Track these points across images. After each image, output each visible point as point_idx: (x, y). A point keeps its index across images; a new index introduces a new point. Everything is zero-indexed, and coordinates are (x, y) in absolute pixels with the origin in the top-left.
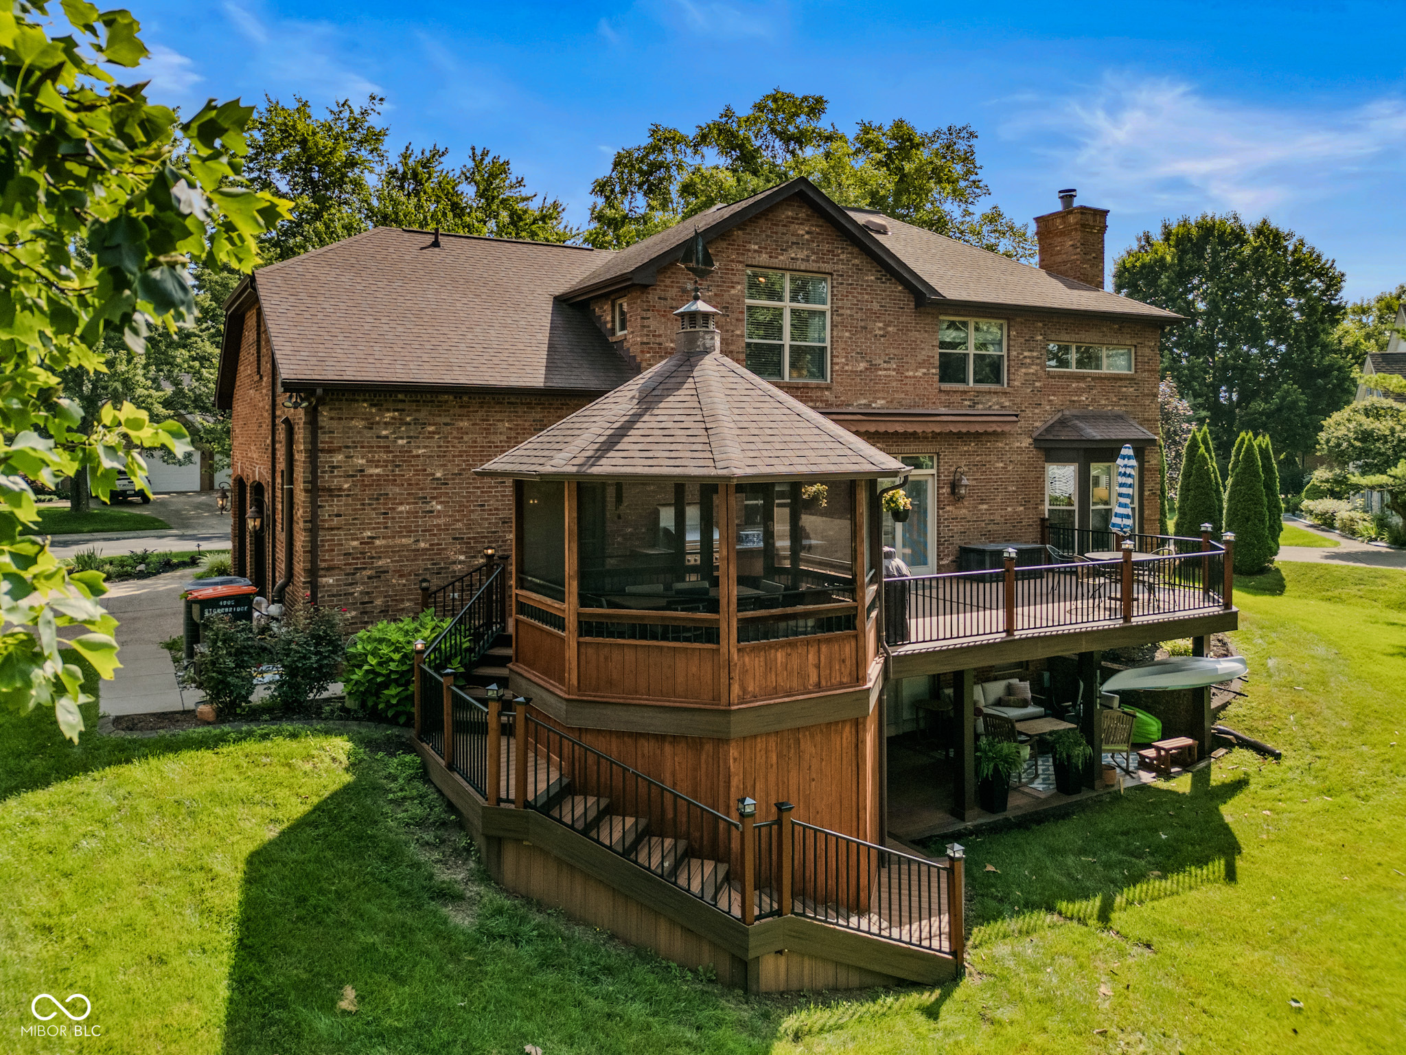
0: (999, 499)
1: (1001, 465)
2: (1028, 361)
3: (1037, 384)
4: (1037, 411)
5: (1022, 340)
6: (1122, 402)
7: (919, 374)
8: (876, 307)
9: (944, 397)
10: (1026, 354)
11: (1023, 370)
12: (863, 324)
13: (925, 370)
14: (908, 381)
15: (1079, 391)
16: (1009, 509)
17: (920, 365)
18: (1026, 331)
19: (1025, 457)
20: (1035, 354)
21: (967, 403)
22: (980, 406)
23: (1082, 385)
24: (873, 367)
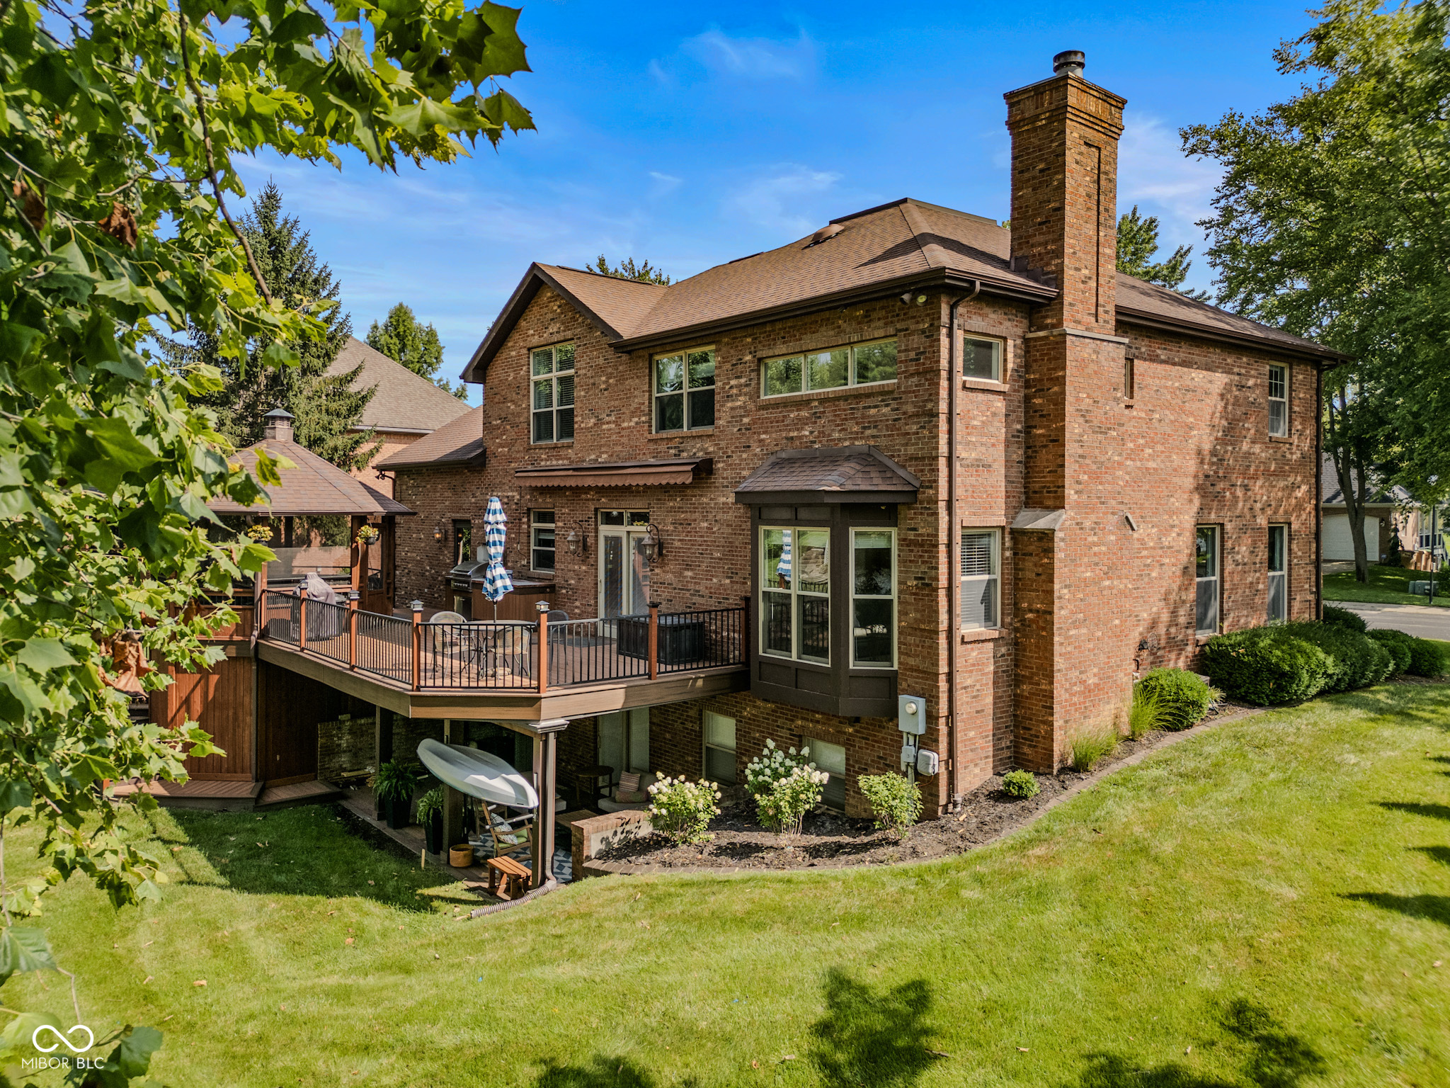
0: (704, 566)
1: (706, 525)
2: (735, 391)
3: (746, 420)
4: (744, 456)
5: (728, 366)
6: (868, 432)
7: (632, 424)
8: (601, 361)
9: (652, 446)
10: (733, 382)
11: (729, 405)
12: (592, 381)
13: (636, 419)
14: (623, 433)
15: (800, 423)
16: (715, 580)
17: (633, 414)
18: (732, 352)
19: (730, 516)
20: (743, 381)
21: (672, 451)
22: (685, 454)
23: (804, 413)
24: (600, 422)
